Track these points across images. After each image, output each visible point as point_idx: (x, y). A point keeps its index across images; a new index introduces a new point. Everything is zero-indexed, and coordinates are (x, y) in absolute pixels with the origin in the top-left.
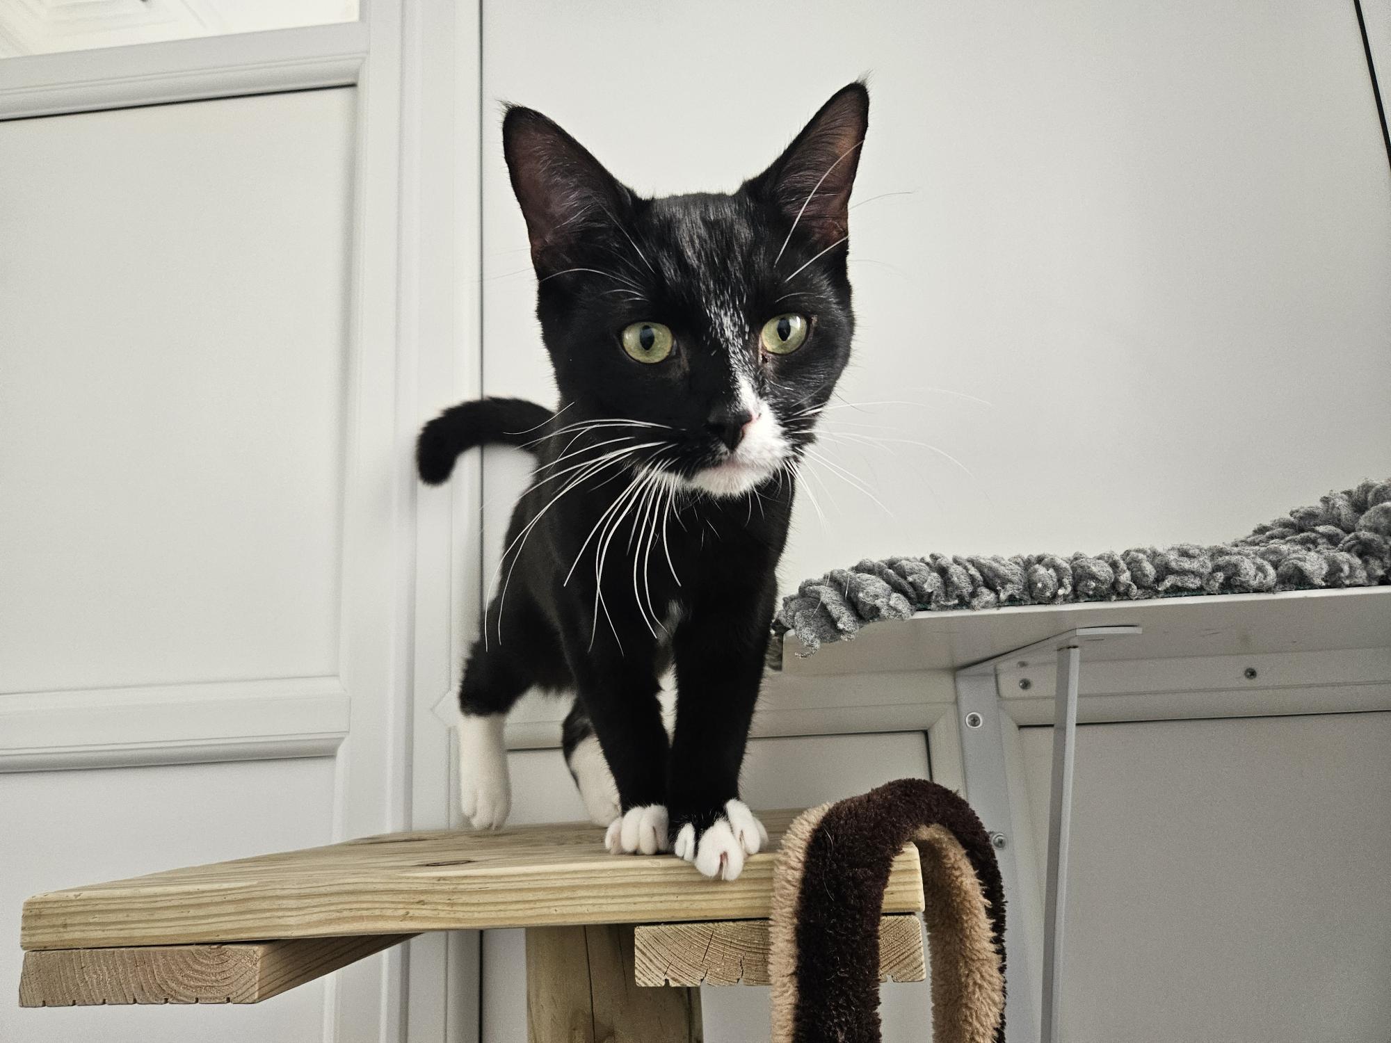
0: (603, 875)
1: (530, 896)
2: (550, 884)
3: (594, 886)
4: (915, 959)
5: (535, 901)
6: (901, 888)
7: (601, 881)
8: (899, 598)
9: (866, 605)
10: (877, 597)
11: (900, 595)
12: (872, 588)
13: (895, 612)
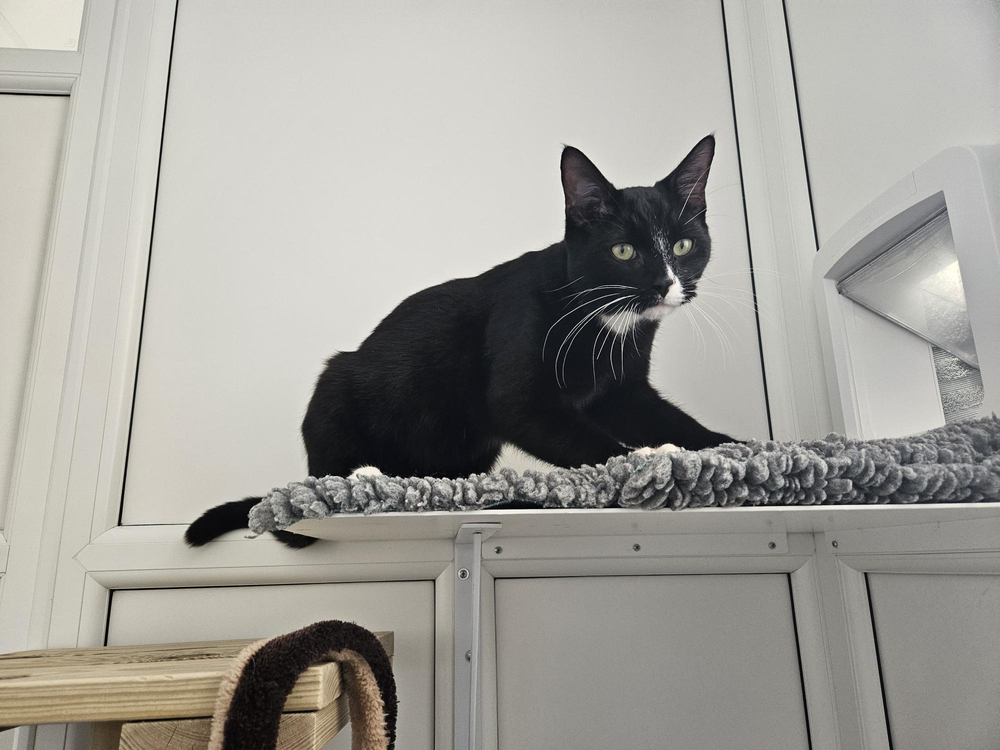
0: (105, 687)
1: (49, 702)
2: (64, 693)
3: (97, 695)
4: (309, 743)
5: (52, 706)
6: (307, 694)
7: (102, 691)
8: (318, 505)
9: (296, 507)
10: (303, 502)
11: (320, 502)
12: (301, 496)
13: (314, 513)
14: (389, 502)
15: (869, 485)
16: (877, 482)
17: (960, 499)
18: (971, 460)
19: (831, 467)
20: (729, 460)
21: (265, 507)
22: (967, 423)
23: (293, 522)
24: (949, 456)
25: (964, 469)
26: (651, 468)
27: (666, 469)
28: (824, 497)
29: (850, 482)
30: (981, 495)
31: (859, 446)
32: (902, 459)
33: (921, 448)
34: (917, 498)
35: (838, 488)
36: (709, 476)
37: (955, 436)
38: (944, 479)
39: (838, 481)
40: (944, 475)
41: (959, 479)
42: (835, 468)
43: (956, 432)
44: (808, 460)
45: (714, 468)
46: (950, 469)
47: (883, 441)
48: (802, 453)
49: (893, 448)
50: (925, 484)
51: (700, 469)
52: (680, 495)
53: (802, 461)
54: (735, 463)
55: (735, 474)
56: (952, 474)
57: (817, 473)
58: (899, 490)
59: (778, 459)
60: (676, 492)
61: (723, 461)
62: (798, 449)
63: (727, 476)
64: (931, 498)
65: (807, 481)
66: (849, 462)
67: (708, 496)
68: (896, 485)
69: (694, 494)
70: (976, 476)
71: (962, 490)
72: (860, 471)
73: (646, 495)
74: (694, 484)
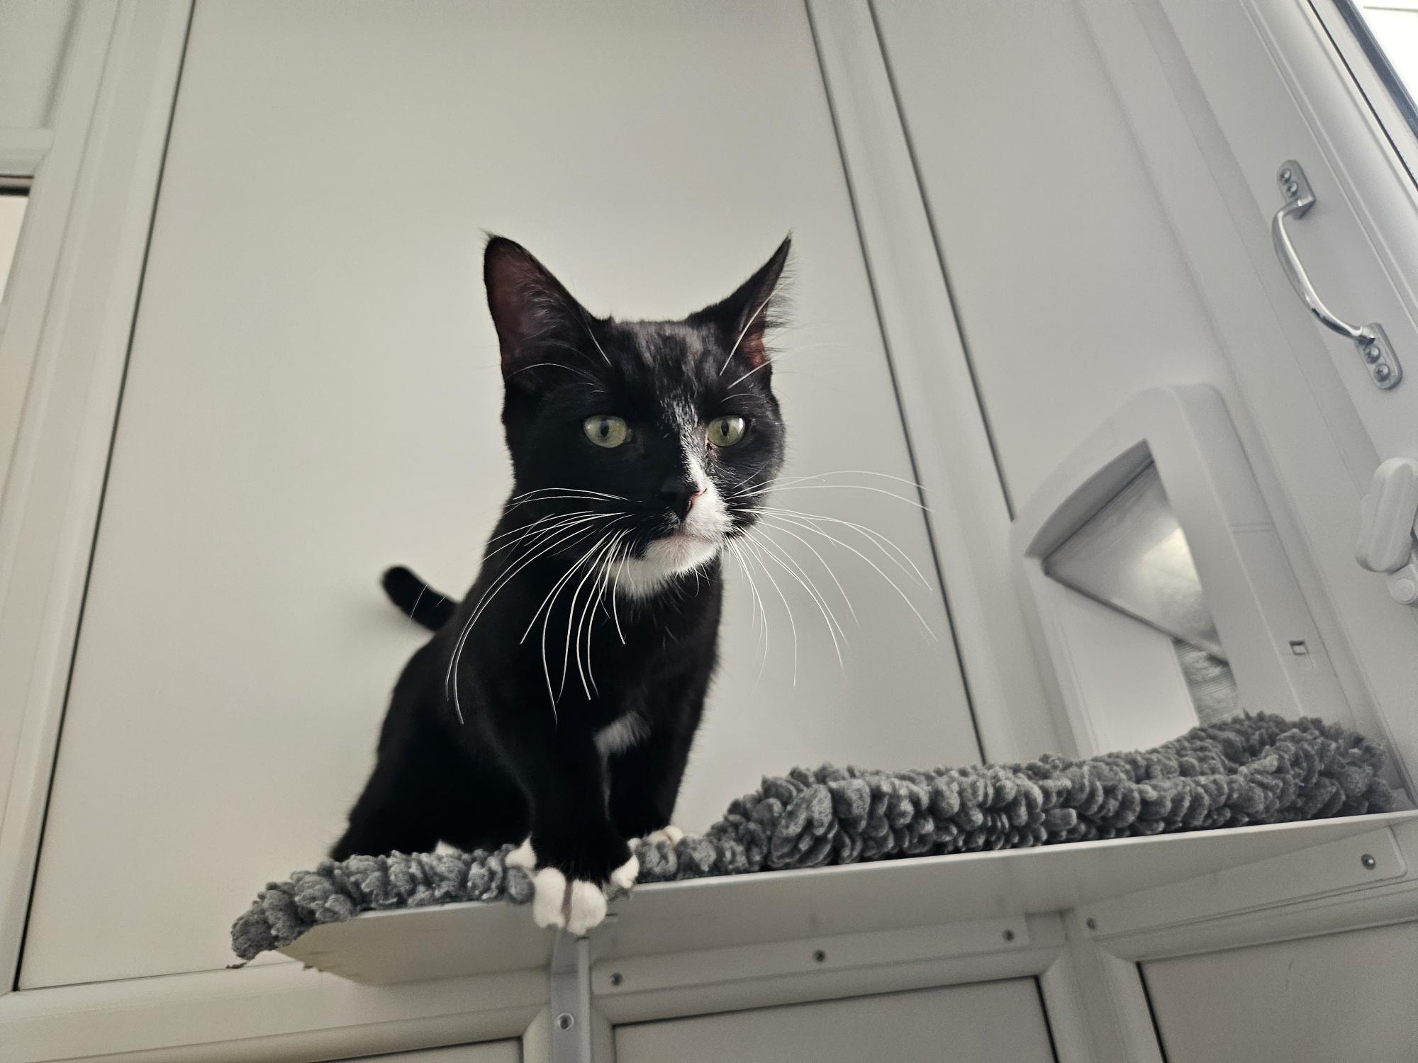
8: (336, 900)
9: (303, 908)
10: (313, 899)
11: (340, 896)
12: (310, 891)
13: (331, 914)
14: (445, 887)
15: (1100, 815)
16: (1109, 809)
17: (1220, 824)
18: (1222, 769)
19: (1046, 793)
20: (906, 783)
21: (256, 916)
22: (1214, 726)
23: (300, 933)
24: (1193, 766)
25: (1215, 782)
26: (804, 806)
27: (824, 805)
28: (1044, 836)
29: (1073, 813)
30: (1245, 816)
31: (1080, 765)
32: (1136, 776)
33: (1155, 760)
34: (1162, 826)
35: (1059, 822)
36: (882, 809)
37: (1198, 743)
38: (1191, 796)
39: (1057, 812)
40: (1190, 791)
41: (1210, 795)
42: (1051, 794)
43: (1201, 739)
44: (1016, 788)
45: (887, 797)
46: (1198, 784)
47: (1110, 755)
48: (1007, 778)
49: (1122, 763)
50: (1169, 805)
51: (868, 800)
52: (847, 841)
53: (1007, 790)
54: (915, 788)
55: (915, 801)
56: (1200, 790)
57: (1031, 804)
58: (1141, 818)
59: (973, 785)
60: (841, 837)
61: (897, 786)
62: (1001, 774)
63: (907, 806)
64: (1181, 825)
65: (1019, 816)
66: (1069, 784)
67: (885, 839)
68: (1134, 811)
69: (866, 838)
70: (1231, 790)
71: (1219, 810)
72: (1084, 796)
73: (804, 846)
74: (863, 824)
